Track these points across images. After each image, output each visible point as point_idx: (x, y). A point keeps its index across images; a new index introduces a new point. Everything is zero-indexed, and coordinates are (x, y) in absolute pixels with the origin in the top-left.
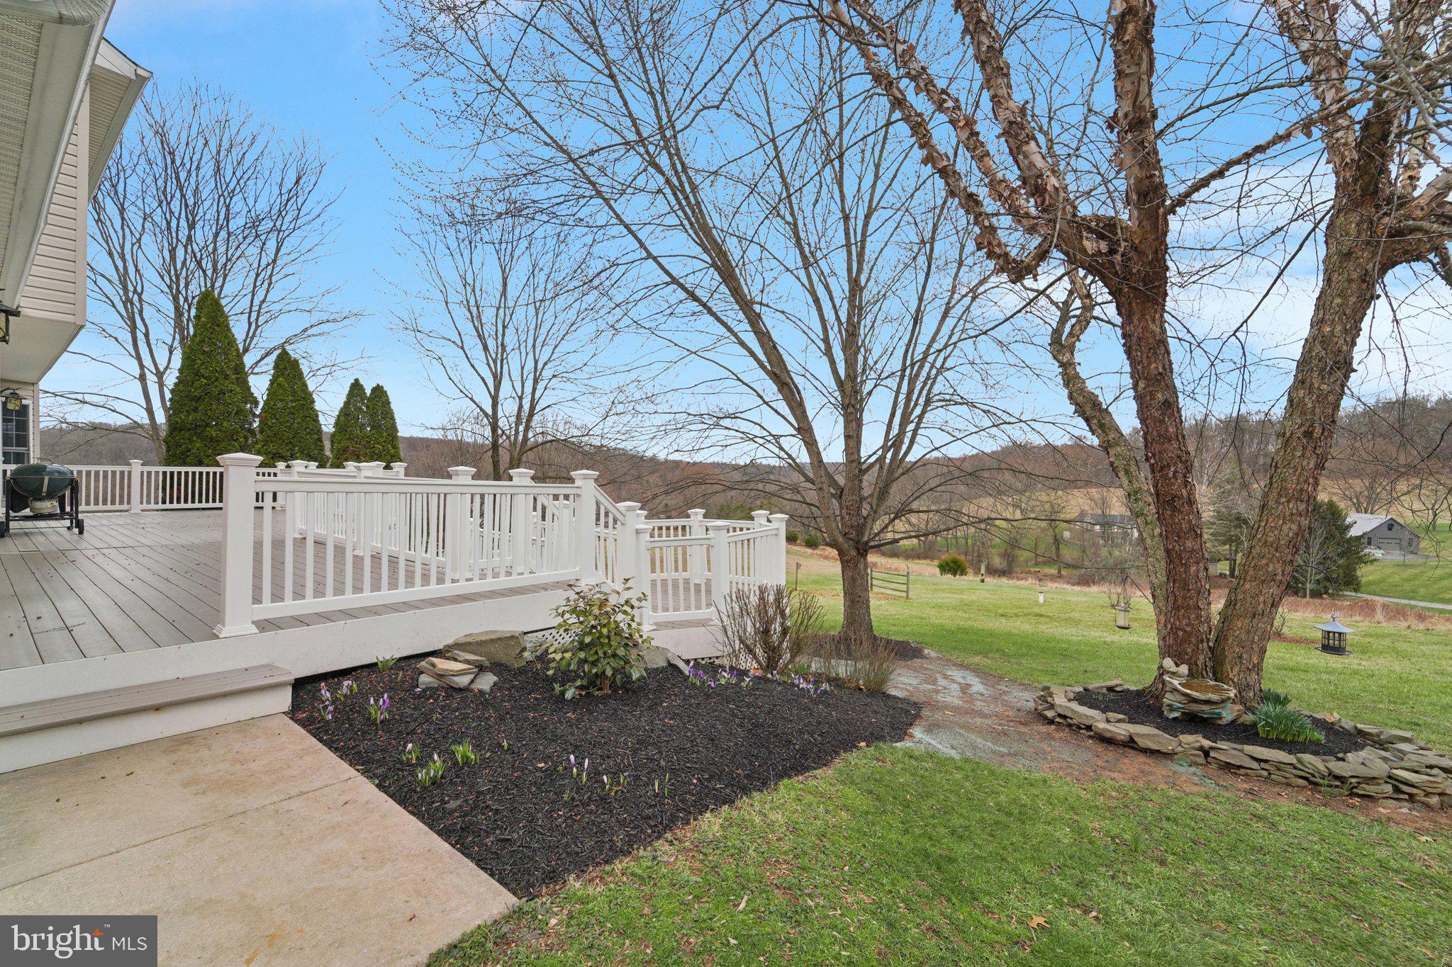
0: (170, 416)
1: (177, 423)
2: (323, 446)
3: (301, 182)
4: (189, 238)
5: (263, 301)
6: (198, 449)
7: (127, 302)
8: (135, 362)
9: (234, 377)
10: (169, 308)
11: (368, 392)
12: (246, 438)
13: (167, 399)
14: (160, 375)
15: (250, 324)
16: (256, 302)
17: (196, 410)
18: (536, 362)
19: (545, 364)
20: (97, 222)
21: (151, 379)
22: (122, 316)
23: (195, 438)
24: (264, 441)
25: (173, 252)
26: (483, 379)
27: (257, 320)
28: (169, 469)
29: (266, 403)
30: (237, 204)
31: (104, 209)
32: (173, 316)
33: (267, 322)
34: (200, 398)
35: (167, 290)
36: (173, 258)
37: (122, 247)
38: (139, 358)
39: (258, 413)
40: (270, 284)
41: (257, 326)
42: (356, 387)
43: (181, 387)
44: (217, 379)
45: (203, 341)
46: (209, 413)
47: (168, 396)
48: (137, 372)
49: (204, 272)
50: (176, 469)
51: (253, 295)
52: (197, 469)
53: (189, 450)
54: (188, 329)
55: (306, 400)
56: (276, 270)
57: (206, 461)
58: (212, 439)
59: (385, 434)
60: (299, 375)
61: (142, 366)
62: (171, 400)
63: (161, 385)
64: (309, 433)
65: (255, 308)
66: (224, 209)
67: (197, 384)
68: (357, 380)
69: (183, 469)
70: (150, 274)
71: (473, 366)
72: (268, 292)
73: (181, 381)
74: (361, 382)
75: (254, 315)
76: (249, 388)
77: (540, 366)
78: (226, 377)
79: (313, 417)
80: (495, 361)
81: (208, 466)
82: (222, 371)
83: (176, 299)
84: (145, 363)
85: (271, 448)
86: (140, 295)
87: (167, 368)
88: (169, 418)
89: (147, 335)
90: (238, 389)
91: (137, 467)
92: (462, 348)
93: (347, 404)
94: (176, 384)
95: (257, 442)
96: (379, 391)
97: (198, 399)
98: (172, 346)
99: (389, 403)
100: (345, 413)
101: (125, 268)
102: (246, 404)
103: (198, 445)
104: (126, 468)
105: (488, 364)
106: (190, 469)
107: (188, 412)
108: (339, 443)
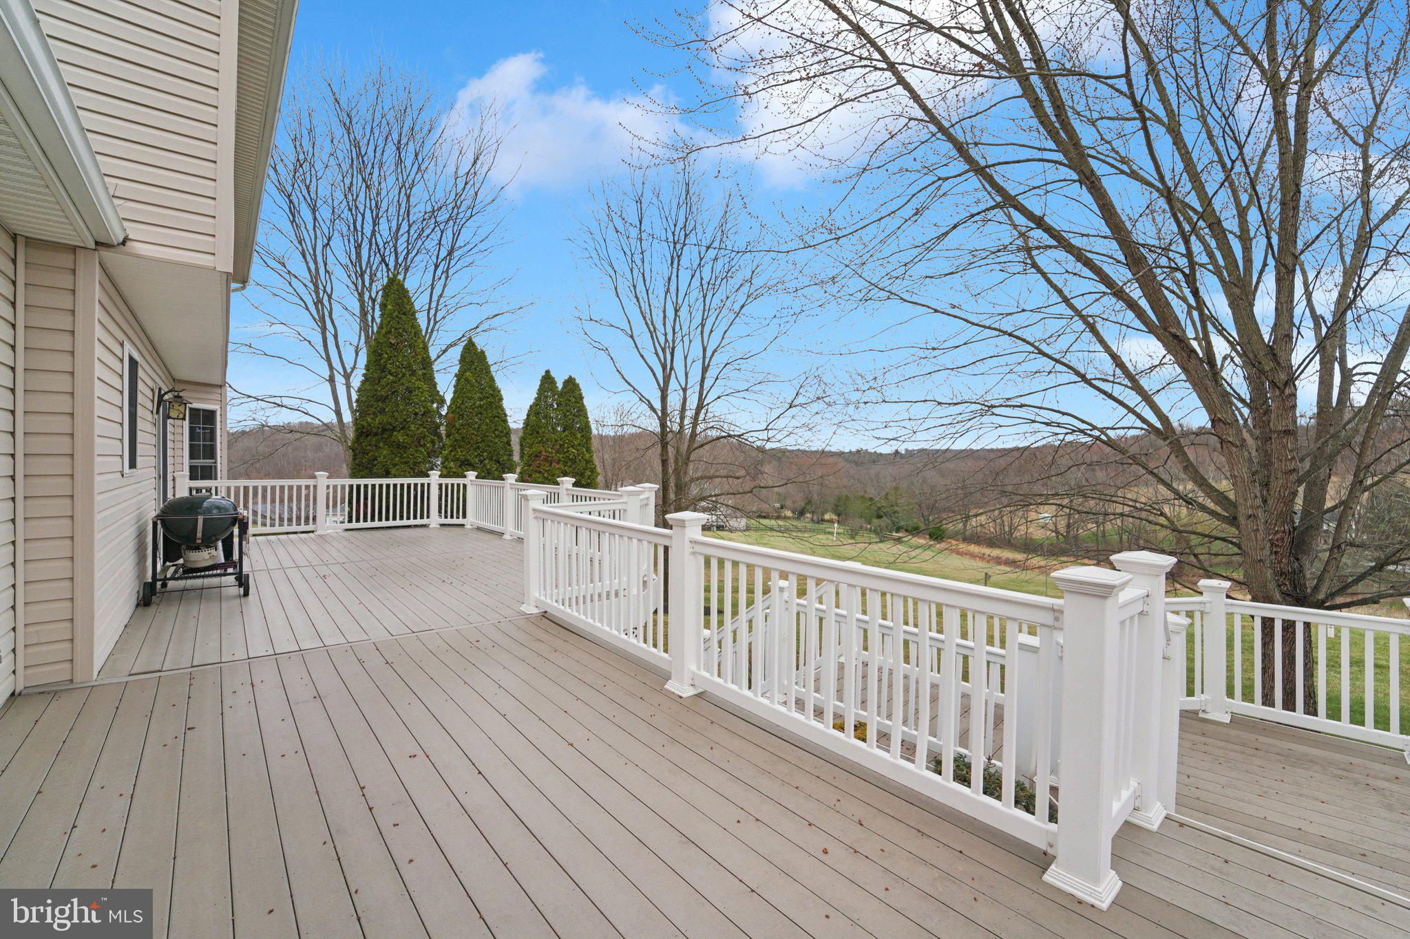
0: (356, 419)
1: (363, 427)
2: (512, 451)
3: (479, 163)
4: (374, 232)
5: (441, 296)
6: (385, 457)
7: (318, 302)
8: (325, 364)
9: (420, 373)
10: (355, 307)
11: (560, 385)
12: (433, 442)
13: (354, 400)
14: (347, 376)
15: (429, 320)
16: (435, 298)
17: (382, 411)
18: (705, 350)
19: (715, 351)
20: (292, 223)
21: (340, 380)
22: (314, 318)
23: (381, 445)
24: (451, 446)
25: (358, 247)
26: (652, 371)
27: (435, 315)
28: (355, 482)
29: (453, 400)
30: (418, 193)
31: (299, 212)
32: (359, 315)
33: (444, 318)
34: (387, 397)
35: (352, 287)
36: (359, 255)
37: (314, 250)
38: (328, 360)
39: (444, 413)
40: (447, 277)
41: (436, 322)
42: (547, 379)
43: (367, 386)
44: (404, 375)
45: (390, 332)
46: (396, 414)
47: (354, 396)
48: (327, 374)
49: (387, 265)
50: (362, 482)
51: (432, 289)
52: (384, 481)
53: (375, 459)
54: (372, 327)
55: (493, 398)
56: (453, 263)
57: (393, 471)
58: (399, 445)
59: (579, 435)
60: (486, 369)
61: (331, 367)
62: (357, 401)
63: (348, 386)
64: (497, 436)
65: (434, 305)
66: (405, 200)
67: (383, 382)
68: (548, 372)
69: (370, 481)
70: (339, 273)
71: (642, 356)
72: (445, 286)
73: (367, 379)
74: (553, 374)
75: (432, 312)
76: (435, 385)
77: (709, 354)
78: (413, 373)
79: (502, 417)
80: (664, 350)
81: (395, 476)
82: (409, 367)
83: (361, 295)
84: (334, 365)
85: (460, 454)
86: (330, 297)
87: (354, 368)
88: (355, 421)
89: (336, 336)
90: (425, 387)
91: (322, 480)
92: (632, 337)
93: (538, 399)
94: (363, 383)
95: (443, 448)
96: (571, 383)
97: (384, 399)
98: (357, 347)
99: (582, 398)
100: (535, 411)
101: (317, 269)
102: (433, 403)
103: (385, 452)
104: (311, 482)
105: (657, 353)
106: (377, 481)
107: (374, 414)
108: (531, 447)
